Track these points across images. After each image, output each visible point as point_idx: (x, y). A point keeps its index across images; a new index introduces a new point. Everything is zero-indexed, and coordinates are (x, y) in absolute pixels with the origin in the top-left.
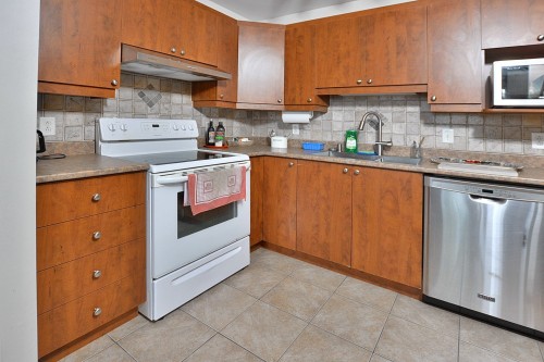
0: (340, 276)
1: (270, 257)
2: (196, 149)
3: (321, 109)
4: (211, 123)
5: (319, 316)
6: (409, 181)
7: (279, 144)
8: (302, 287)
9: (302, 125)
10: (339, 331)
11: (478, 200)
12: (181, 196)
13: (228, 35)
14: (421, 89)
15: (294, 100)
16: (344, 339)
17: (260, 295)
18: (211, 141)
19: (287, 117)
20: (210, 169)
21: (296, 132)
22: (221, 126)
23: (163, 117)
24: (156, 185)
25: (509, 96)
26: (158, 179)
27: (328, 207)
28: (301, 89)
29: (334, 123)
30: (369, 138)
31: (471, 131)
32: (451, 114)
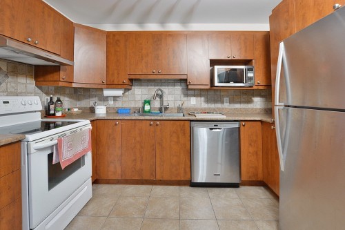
0: (149, 187)
1: (104, 188)
2: (40, 119)
3: (129, 87)
4: (51, 98)
5: (147, 212)
6: (184, 125)
7: (101, 111)
8: (131, 200)
9: (115, 98)
10: (161, 215)
11: (214, 130)
12: (50, 157)
13: (68, 33)
14: (184, 77)
15: (113, 81)
16: (164, 219)
17: (107, 214)
18: (52, 112)
19: (107, 93)
20: (68, 133)
21: (111, 103)
22: (59, 100)
23: (9, 94)
24: (32, 151)
25: (220, 82)
26: (34, 146)
27: (142, 147)
28: (118, 74)
29: (136, 96)
30: (157, 104)
31: (203, 99)
32: (194, 89)
